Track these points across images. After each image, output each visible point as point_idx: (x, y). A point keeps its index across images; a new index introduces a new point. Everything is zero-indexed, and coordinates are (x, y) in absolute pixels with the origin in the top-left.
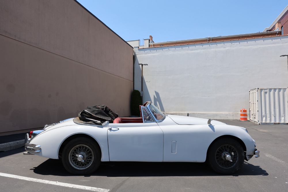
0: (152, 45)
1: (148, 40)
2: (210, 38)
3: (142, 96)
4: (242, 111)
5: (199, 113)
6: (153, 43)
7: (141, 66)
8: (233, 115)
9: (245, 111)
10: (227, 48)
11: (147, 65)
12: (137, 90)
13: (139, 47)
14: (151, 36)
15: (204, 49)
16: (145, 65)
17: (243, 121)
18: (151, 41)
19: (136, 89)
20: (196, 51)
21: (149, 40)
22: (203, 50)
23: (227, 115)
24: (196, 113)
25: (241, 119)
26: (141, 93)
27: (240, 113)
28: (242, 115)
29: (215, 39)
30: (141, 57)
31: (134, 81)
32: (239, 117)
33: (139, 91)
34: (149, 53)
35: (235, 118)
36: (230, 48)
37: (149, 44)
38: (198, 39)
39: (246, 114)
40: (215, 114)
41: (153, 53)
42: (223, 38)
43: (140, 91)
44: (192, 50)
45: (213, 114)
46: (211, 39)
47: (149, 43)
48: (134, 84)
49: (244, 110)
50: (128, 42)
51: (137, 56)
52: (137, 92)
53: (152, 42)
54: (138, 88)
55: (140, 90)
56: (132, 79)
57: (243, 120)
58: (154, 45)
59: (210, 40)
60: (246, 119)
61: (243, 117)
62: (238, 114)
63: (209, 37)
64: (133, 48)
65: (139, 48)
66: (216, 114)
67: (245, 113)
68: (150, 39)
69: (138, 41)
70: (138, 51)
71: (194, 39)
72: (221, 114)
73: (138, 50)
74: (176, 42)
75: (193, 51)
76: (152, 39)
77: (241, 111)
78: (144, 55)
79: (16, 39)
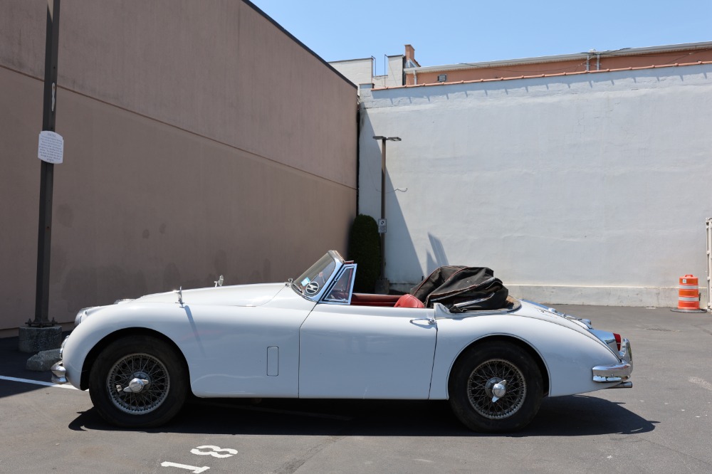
0: (412, 75)
1: (401, 60)
2: (594, 54)
3: (383, 234)
4: (685, 281)
5: (554, 288)
6: (416, 68)
7: (380, 142)
8: (658, 294)
9: (692, 282)
10: (643, 91)
11: (400, 140)
12: (367, 214)
13: (373, 85)
14: (410, 46)
15: (574, 92)
16: (392, 139)
17: (687, 311)
18: (409, 61)
19: (364, 211)
20: (549, 100)
21: (404, 59)
22: (568, 97)
23: (639, 293)
24: (547, 287)
25: (682, 304)
26: (380, 224)
27: (679, 287)
28: (683, 293)
29: (609, 58)
30: (380, 117)
31: (358, 186)
32: (675, 300)
33: (373, 219)
34: (405, 104)
35: (663, 303)
36: (652, 90)
37: (403, 72)
38: (556, 57)
39: (697, 290)
40: (603, 288)
41: (416, 104)
42: (635, 53)
43: (376, 219)
44: (535, 95)
45: (598, 288)
46: (598, 57)
47: (404, 67)
48: (358, 196)
49: (689, 277)
50: (333, 66)
51: (369, 111)
52: (369, 220)
53: (412, 66)
54: (369, 207)
55: (376, 215)
56: (352, 183)
57: (686, 309)
58: (418, 75)
59: (596, 59)
60: (694, 305)
61: (685, 299)
62: (672, 289)
63: (591, 50)
64: (356, 87)
65: (376, 88)
66: (605, 289)
67: (694, 287)
68: (408, 57)
69: (369, 63)
70: (371, 98)
71: (544, 58)
72: (622, 290)
73: (370, 93)
74: (486, 66)
75: (540, 100)
76: (412, 57)
77: (681, 280)
78: (389, 108)
79: (76, 90)
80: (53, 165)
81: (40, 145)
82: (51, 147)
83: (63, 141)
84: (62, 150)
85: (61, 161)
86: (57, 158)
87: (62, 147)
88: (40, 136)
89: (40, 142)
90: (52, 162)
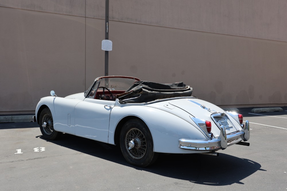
79: (137, 23)
80: (108, 51)
81: (102, 45)
82: (107, 45)
83: (112, 43)
84: (112, 46)
85: (111, 50)
86: (110, 49)
87: (112, 45)
88: (102, 42)
89: (102, 44)
90: (107, 50)
